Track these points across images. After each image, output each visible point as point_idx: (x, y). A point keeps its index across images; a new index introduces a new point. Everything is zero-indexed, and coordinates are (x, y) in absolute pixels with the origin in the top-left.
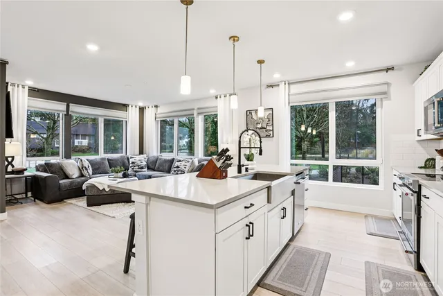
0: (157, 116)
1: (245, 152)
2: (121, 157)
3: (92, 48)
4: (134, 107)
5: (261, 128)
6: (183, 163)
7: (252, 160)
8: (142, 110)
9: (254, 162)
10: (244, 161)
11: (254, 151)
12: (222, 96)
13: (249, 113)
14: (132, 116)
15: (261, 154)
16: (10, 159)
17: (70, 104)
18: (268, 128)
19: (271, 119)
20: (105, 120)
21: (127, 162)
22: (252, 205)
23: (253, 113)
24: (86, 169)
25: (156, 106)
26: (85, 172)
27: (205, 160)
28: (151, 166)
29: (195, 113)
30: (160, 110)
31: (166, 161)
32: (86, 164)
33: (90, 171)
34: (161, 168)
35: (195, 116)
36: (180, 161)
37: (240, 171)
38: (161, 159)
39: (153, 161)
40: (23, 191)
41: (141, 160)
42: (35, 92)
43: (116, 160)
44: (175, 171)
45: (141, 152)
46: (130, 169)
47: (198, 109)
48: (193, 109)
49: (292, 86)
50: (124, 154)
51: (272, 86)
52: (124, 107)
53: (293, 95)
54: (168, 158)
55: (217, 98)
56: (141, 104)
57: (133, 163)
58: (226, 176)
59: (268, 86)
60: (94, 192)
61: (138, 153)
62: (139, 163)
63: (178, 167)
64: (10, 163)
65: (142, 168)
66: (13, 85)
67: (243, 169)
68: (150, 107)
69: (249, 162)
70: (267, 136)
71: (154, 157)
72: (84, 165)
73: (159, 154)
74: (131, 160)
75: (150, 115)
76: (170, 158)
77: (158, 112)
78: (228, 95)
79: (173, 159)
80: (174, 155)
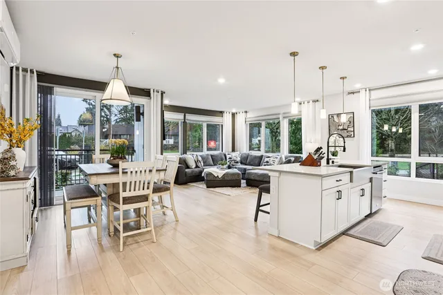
0: (247, 120)
1: (332, 149)
2: (220, 153)
3: (221, 81)
4: (228, 113)
5: (342, 129)
6: (272, 159)
7: (336, 156)
8: (233, 115)
9: (338, 157)
10: (331, 156)
11: (337, 149)
12: (306, 102)
13: (331, 117)
14: (226, 121)
15: (344, 151)
17: (187, 114)
18: (349, 129)
19: (352, 122)
20: (207, 125)
21: (224, 157)
22: (340, 180)
23: (335, 117)
24: (200, 162)
25: (246, 112)
26: (199, 164)
27: (292, 157)
28: (243, 162)
29: (281, 117)
30: (249, 115)
31: (256, 157)
32: (200, 159)
33: (202, 164)
34: (252, 163)
35: (281, 119)
36: (269, 157)
37: (328, 163)
38: (251, 155)
39: (245, 157)
41: (236, 156)
42: (166, 108)
43: (216, 156)
45: (233, 150)
47: (284, 113)
48: (279, 114)
49: (372, 92)
50: (221, 151)
51: (353, 93)
52: (221, 113)
53: (373, 100)
54: (257, 155)
55: (300, 104)
56: (234, 111)
57: (230, 158)
58: (320, 165)
59: (349, 93)
60: (211, 178)
61: (231, 150)
62: (235, 158)
63: (267, 162)
65: (237, 162)
67: (331, 161)
68: (241, 113)
69: (334, 157)
70: (350, 136)
71: (245, 153)
73: (248, 152)
74: (228, 157)
75: (240, 119)
76: (259, 155)
77: (248, 117)
78: (311, 102)
79: (262, 156)
80: (262, 152)
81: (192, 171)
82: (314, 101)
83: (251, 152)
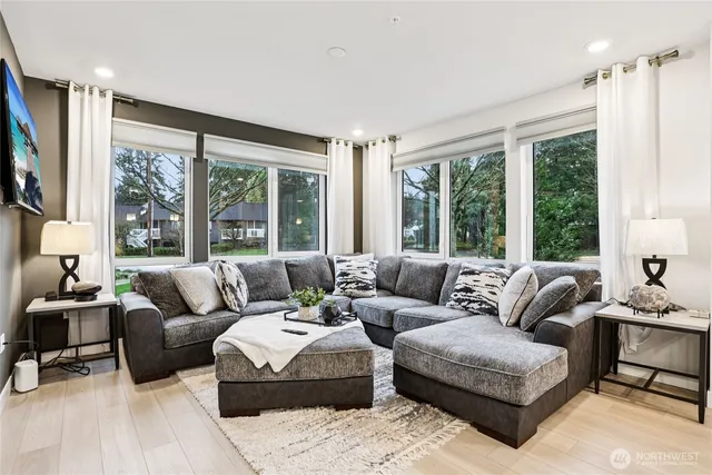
0: (395, 161)
2: (317, 258)
4: (342, 143)
6: (484, 279)
8: (359, 150)
14: (338, 163)
16: (70, 263)
17: (205, 135)
20: (280, 173)
21: (328, 270)
24: (233, 290)
25: (393, 139)
26: (229, 299)
28: (385, 283)
29: (508, 141)
30: (401, 147)
31: (425, 270)
32: (233, 276)
33: (243, 295)
34: (411, 289)
35: (506, 148)
36: (472, 273)
38: (410, 265)
39: (389, 270)
40: (106, 336)
41: (362, 267)
42: (128, 106)
43: (303, 266)
44: (459, 301)
45: (359, 248)
46: (337, 290)
47: (519, 126)
48: (502, 130)
50: (321, 253)
52: (322, 143)
54: (428, 263)
56: (358, 135)
57: (344, 274)
61: (350, 247)
62: (358, 274)
63: (467, 290)
64: (70, 272)
65: (366, 288)
66: (80, 89)
68: (379, 142)
71: (391, 259)
72: (228, 281)
73: (400, 254)
74: (339, 268)
75: (377, 160)
76: (435, 264)
77: (399, 151)
78: (642, 64)
79: (445, 267)
80: (441, 256)
81: (194, 327)
82: (657, 61)
83: (407, 253)
